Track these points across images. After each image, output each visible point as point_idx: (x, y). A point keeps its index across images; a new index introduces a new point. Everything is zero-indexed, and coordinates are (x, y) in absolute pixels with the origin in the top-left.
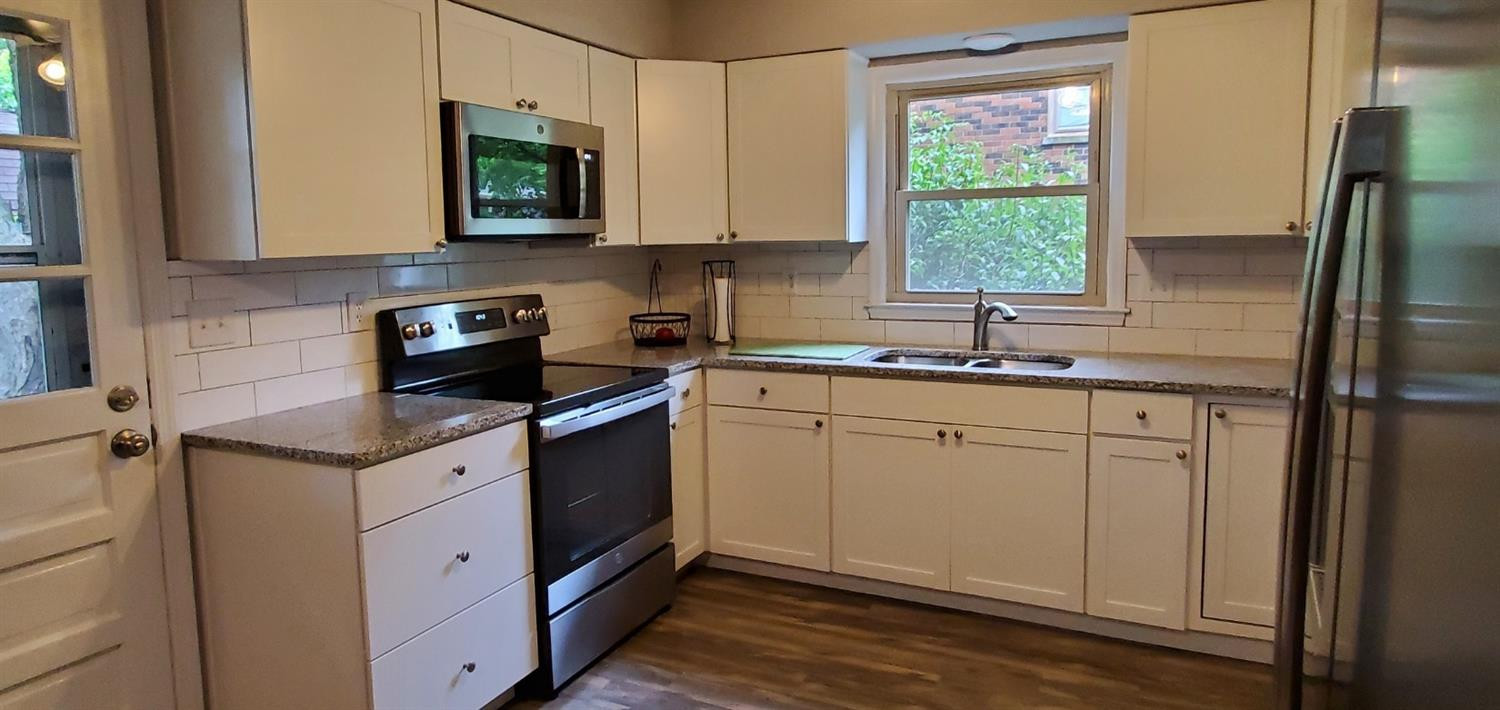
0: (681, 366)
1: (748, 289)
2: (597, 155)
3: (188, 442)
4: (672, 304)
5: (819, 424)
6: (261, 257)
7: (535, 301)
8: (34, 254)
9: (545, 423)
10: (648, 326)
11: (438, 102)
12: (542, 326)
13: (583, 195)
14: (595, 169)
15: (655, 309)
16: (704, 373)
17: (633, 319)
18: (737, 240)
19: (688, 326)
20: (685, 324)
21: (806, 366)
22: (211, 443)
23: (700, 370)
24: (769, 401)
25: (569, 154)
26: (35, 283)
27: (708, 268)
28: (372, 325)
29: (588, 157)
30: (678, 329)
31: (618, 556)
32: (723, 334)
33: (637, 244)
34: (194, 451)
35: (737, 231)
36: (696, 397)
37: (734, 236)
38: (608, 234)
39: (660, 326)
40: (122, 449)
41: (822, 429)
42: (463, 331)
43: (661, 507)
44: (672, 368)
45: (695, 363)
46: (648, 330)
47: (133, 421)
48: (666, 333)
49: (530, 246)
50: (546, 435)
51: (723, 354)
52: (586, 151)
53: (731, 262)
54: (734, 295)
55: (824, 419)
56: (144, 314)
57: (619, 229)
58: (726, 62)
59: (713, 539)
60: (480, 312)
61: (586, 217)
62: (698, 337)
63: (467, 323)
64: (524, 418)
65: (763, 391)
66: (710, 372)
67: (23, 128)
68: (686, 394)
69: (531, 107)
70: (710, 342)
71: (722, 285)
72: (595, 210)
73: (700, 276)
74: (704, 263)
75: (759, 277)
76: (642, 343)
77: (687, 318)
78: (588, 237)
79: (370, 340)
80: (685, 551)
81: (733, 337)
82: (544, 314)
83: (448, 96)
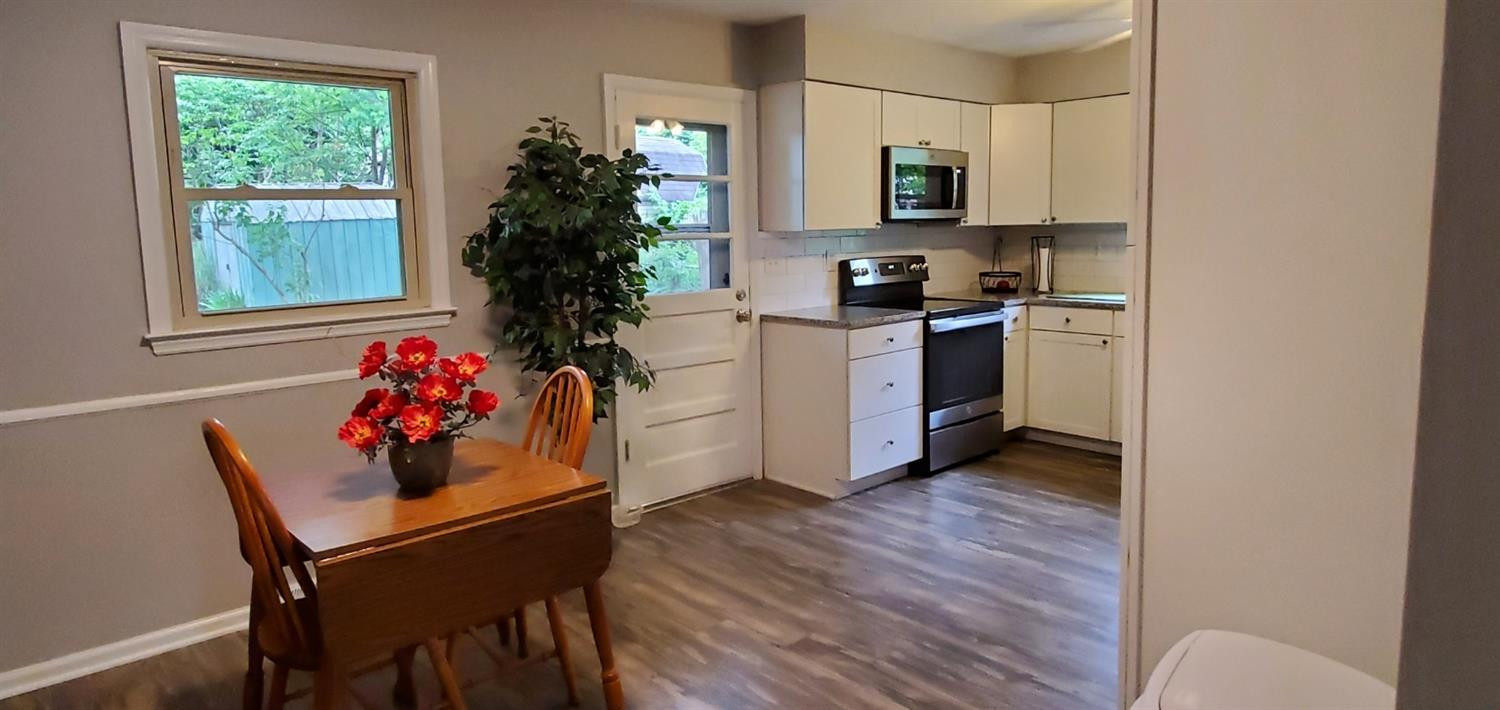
0: (1014, 302)
1: (1063, 257)
2: (964, 169)
3: (763, 318)
4: (1008, 266)
5: (1105, 342)
6: (806, 228)
7: (921, 259)
8: (709, 228)
9: (931, 322)
10: (992, 279)
11: (880, 146)
12: (924, 275)
13: (955, 194)
14: (963, 178)
15: (997, 269)
16: (1028, 309)
17: (982, 275)
18: (1056, 222)
19: (1020, 280)
20: (1018, 278)
21: (1097, 304)
22: (776, 319)
23: (1025, 307)
24: (1071, 327)
25: (948, 171)
26: (708, 241)
27: (1035, 242)
28: (836, 268)
29: (959, 171)
30: (1012, 283)
31: (969, 409)
32: (1044, 286)
33: (986, 224)
34: (765, 323)
35: (1056, 217)
36: (1022, 323)
37: (1053, 219)
38: (969, 218)
39: (1000, 279)
40: (740, 318)
41: (1108, 345)
42: (882, 274)
43: (996, 387)
44: (1006, 303)
45: (1022, 301)
46: (992, 282)
47: (743, 307)
48: (1005, 284)
49: (918, 225)
50: (932, 328)
51: (1043, 297)
52: (958, 168)
53: (1053, 237)
54: (1053, 260)
55: (1108, 339)
56: (750, 257)
57: (975, 216)
58: (1053, 103)
59: (1030, 418)
60: (891, 264)
61: (957, 208)
62: (1027, 289)
63: (883, 269)
64: (920, 319)
65: (1068, 320)
66: (1032, 308)
67: (709, 173)
68: (1016, 320)
69: (927, 144)
70: (1035, 291)
71: (1045, 253)
72: (962, 204)
73: (1029, 248)
74: (1033, 238)
75: (1072, 248)
76: (987, 291)
77: (1018, 274)
78: (957, 220)
79: (835, 276)
80: (1011, 422)
81: (1051, 289)
82: (927, 268)
83: (885, 144)
